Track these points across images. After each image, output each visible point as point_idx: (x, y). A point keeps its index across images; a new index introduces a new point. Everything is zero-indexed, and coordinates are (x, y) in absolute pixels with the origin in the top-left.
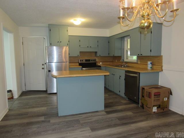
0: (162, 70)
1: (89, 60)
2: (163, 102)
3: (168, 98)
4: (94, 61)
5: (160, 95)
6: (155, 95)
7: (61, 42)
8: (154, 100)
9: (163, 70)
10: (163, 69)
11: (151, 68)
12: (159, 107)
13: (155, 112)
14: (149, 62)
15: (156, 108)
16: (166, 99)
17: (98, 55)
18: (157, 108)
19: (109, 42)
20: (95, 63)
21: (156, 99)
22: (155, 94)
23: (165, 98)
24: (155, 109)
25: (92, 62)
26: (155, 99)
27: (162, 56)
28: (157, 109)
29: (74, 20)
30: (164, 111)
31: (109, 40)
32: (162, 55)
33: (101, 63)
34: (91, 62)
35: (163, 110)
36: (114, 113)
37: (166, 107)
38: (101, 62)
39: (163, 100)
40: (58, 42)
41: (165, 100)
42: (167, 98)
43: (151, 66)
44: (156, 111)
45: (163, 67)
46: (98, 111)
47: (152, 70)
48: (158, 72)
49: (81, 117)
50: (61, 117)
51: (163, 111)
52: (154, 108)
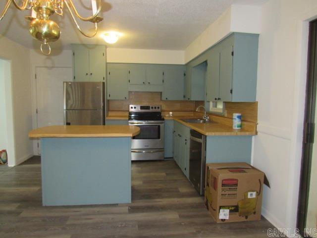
0: (256, 133)
1: (148, 108)
2: (246, 200)
3: (259, 193)
4: (157, 109)
5: (236, 185)
6: (223, 185)
7: (91, 74)
8: (222, 195)
9: (259, 133)
10: (258, 130)
11: (238, 127)
12: (234, 210)
13: (225, 220)
14: (235, 115)
15: (227, 211)
16: (252, 195)
17: (164, 98)
18: (231, 211)
19: (185, 75)
20: (159, 113)
21: (227, 192)
22: (224, 182)
23: (249, 193)
24: (224, 214)
25: (154, 110)
26: (224, 193)
27: (257, 102)
28: (229, 214)
29: (105, 35)
30: (248, 220)
31: (184, 71)
32: (257, 100)
33: (171, 113)
34: (151, 110)
35: (246, 217)
36: (143, 212)
37: (255, 213)
38: (172, 111)
39: (246, 196)
40: (87, 74)
41: (249, 197)
42: (254, 194)
43: (240, 123)
44: (227, 218)
45: (258, 126)
46: (117, 204)
47: (241, 132)
48: (250, 137)
49: (78, 213)
50: (46, 207)
51: (246, 220)
52: (223, 211)
